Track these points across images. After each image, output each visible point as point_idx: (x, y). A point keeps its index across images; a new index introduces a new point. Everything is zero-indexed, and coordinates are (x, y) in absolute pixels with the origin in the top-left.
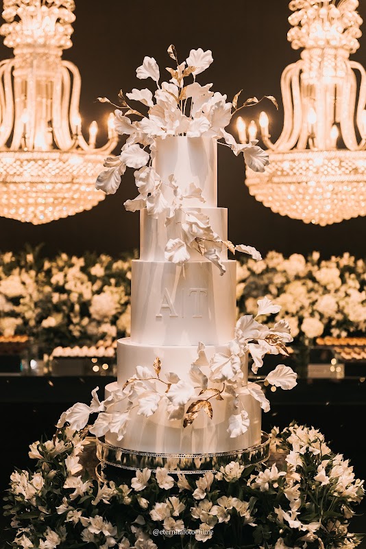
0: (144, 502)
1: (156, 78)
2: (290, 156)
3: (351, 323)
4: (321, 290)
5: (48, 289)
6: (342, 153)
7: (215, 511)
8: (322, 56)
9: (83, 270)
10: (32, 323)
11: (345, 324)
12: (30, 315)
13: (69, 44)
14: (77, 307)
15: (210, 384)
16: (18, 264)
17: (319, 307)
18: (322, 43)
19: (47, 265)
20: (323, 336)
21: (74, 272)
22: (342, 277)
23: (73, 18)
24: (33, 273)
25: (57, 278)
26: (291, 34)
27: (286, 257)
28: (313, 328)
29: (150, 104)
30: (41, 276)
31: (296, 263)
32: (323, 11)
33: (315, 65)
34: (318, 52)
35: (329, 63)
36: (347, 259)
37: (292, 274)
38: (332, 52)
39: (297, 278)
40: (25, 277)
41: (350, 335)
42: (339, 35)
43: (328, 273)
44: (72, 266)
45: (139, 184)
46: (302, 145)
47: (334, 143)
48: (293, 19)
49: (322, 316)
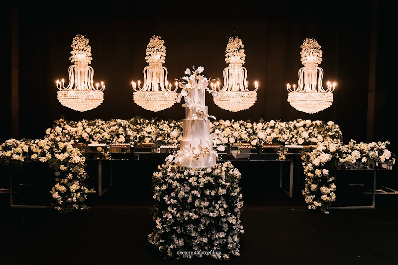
0: (187, 178)
1: (190, 74)
2: (226, 93)
3: (243, 139)
4: (234, 130)
5: (158, 130)
6: (240, 92)
7: (204, 180)
8: (234, 66)
9: (168, 124)
10: (154, 139)
11: (241, 139)
12: (154, 137)
13: (164, 62)
14: (166, 135)
15: (203, 150)
16: (149, 123)
17: (234, 135)
18: (234, 62)
19: (158, 123)
20: (235, 143)
21: (166, 125)
22: (240, 126)
23: (165, 55)
24: (154, 125)
25: (161, 127)
26: (226, 59)
27: (225, 121)
28: (232, 140)
29: (188, 80)
30: (156, 126)
31: (227, 123)
32: (235, 53)
33: (233, 68)
34: (233, 64)
35: (236, 67)
36: (241, 122)
37: (226, 125)
38: (237, 64)
39: (228, 127)
40: (152, 126)
41: (242, 142)
42: (239, 60)
43: (236, 125)
44: (165, 123)
45: (185, 100)
46: (229, 90)
47: (238, 90)
48: (226, 55)
49: (234, 137)
